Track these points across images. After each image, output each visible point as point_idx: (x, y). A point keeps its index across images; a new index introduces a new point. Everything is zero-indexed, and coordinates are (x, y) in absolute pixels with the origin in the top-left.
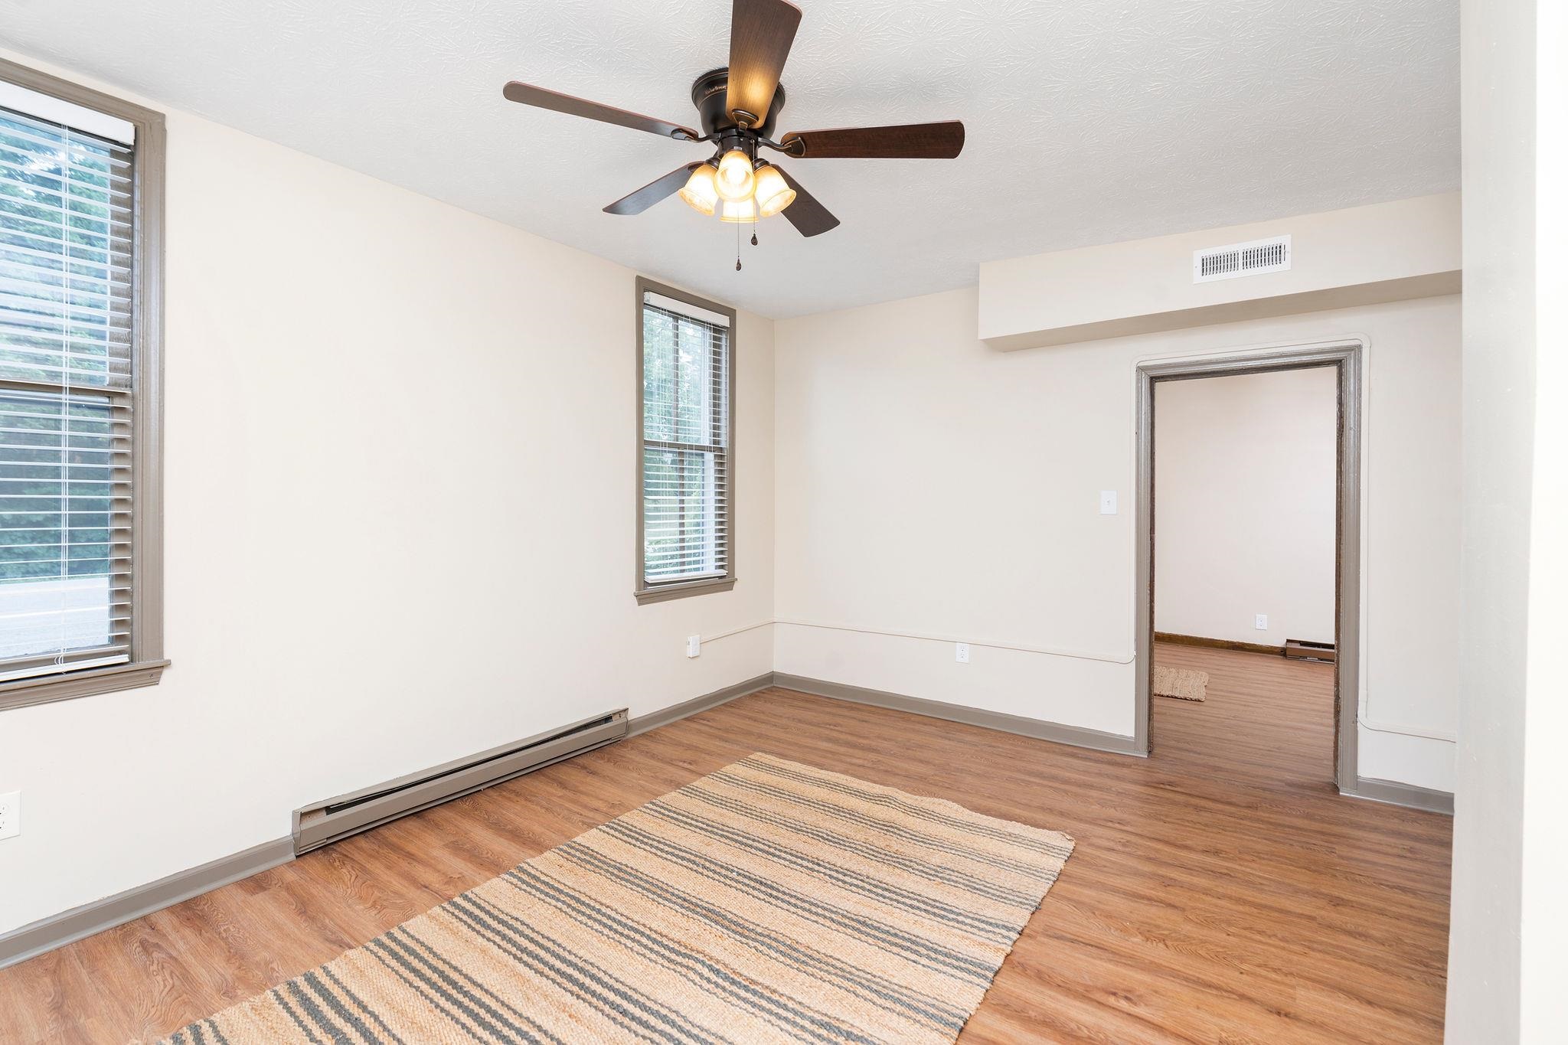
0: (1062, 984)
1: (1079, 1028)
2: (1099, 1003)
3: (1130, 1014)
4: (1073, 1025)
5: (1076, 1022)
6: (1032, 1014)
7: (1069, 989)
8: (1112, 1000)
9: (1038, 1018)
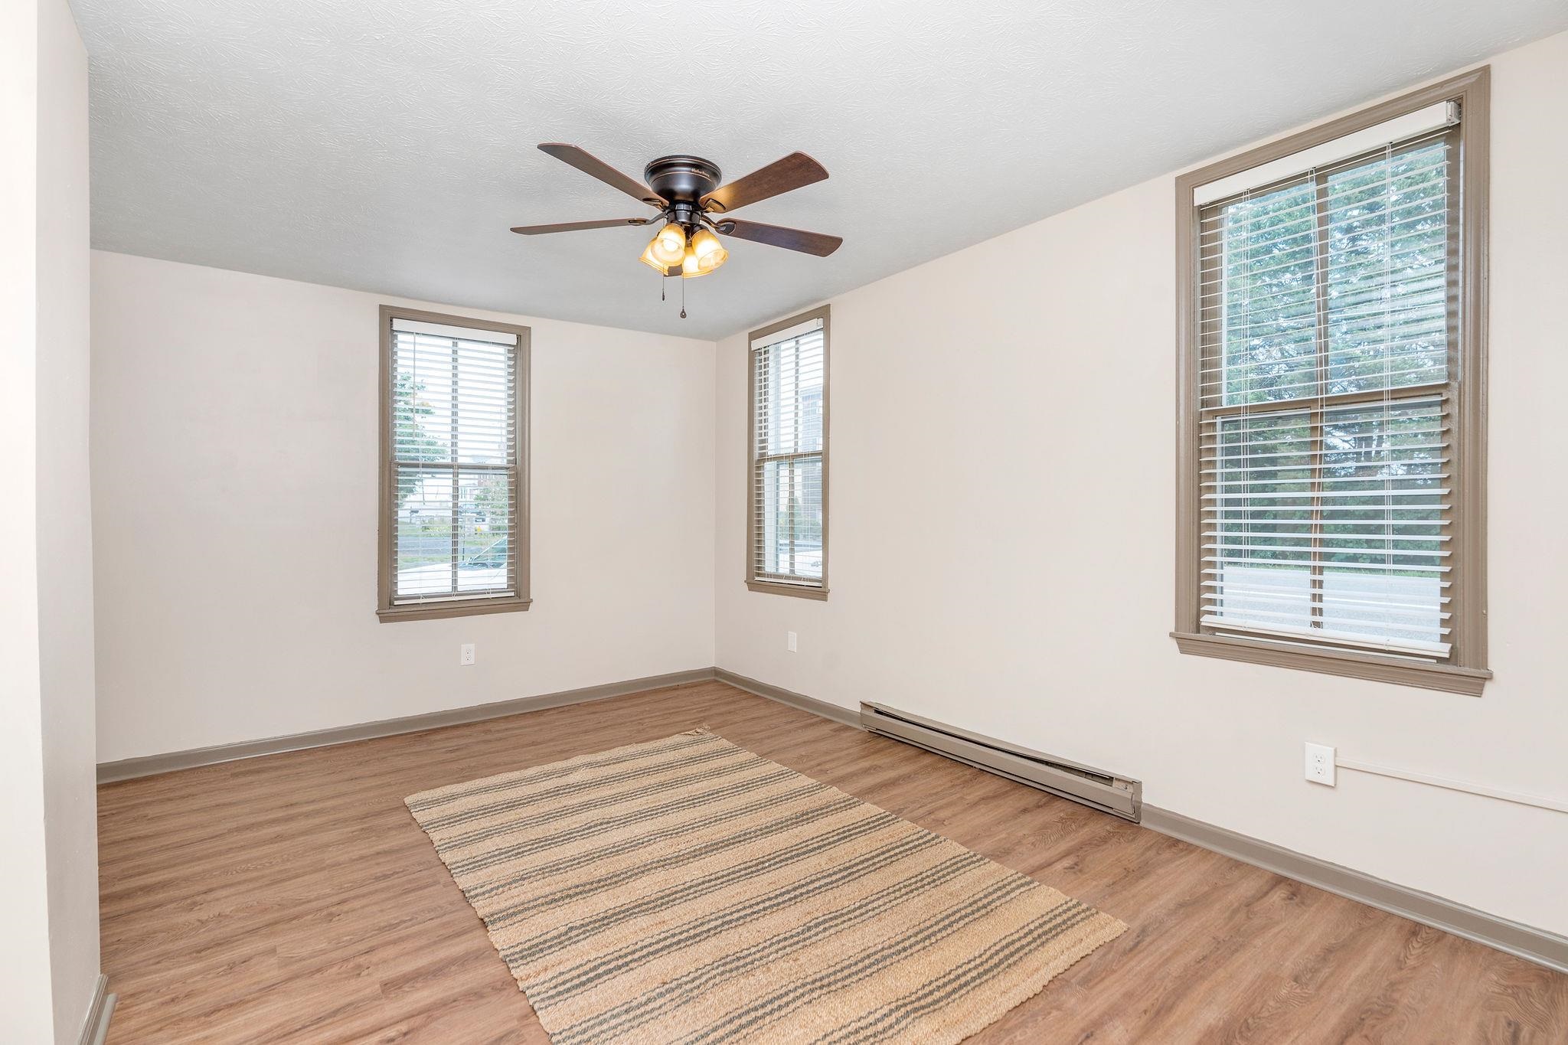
0: (454, 1004)
1: (413, 987)
2: (413, 1016)
3: (380, 1029)
4: (419, 985)
5: (418, 990)
6: (453, 968)
7: (445, 1005)
8: (403, 1027)
9: (447, 970)
